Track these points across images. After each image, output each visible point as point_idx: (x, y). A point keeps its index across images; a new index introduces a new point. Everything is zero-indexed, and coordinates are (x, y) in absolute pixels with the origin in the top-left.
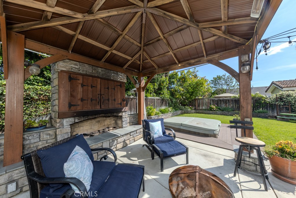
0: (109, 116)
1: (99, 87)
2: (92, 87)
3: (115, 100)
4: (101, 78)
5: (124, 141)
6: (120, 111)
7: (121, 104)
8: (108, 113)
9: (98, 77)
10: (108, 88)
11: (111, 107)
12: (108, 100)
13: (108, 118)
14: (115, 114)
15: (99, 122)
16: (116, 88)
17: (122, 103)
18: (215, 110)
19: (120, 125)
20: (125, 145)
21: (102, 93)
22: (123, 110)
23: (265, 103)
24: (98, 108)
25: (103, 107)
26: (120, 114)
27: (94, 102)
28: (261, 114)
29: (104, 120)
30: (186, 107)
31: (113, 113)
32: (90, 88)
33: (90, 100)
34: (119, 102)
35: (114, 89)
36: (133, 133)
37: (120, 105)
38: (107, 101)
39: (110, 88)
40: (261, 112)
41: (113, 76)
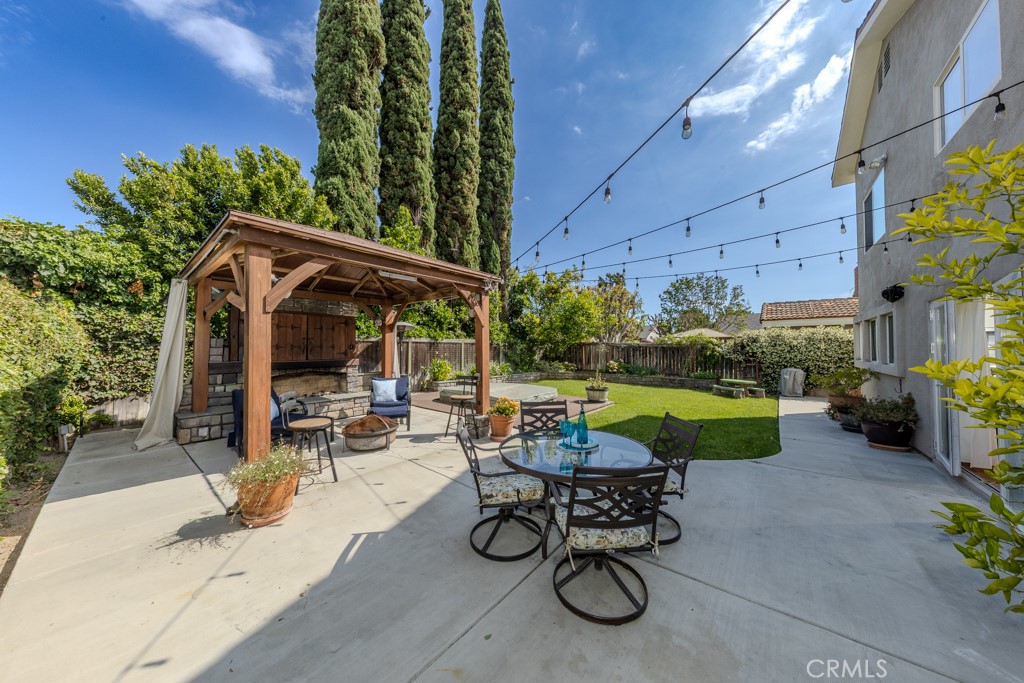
0: (327, 374)
1: (304, 327)
2: (293, 328)
3: (333, 347)
4: (307, 314)
5: (342, 410)
6: (343, 364)
7: (345, 353)
8: (319, 368)
9: (303, 313)
10: (321, 329)
11: (326, 357)
12: (321, 347)
13: (323, 377)
14: (332, 370)
15: (307, 381)
16: (336, 329)
17: (349, 352)
18: (614, 373)
19: (344, 389)
20: (342, 416)
21: (310, 336)
22: (348, 364)
23: (712, 356)
24: (302, 358)
25: (310, 357)
26: (343, 371)
27: (295, 349)
28: (701, 382)
29: (317, 380)
30: (556, 364)
31: (330, 367)
32: (290, 330)
33: (289, 348)
34: (343, 350)
35: (333, 329)
36: (361, 400)
37: (343, 356)
38: (318, 349)
39: (324, 329)
40: (701, 378)
41: (331, 309)
